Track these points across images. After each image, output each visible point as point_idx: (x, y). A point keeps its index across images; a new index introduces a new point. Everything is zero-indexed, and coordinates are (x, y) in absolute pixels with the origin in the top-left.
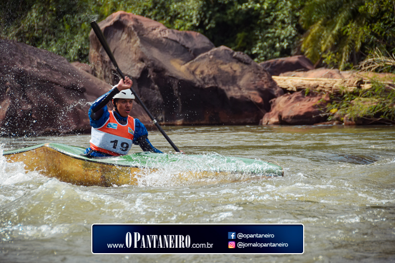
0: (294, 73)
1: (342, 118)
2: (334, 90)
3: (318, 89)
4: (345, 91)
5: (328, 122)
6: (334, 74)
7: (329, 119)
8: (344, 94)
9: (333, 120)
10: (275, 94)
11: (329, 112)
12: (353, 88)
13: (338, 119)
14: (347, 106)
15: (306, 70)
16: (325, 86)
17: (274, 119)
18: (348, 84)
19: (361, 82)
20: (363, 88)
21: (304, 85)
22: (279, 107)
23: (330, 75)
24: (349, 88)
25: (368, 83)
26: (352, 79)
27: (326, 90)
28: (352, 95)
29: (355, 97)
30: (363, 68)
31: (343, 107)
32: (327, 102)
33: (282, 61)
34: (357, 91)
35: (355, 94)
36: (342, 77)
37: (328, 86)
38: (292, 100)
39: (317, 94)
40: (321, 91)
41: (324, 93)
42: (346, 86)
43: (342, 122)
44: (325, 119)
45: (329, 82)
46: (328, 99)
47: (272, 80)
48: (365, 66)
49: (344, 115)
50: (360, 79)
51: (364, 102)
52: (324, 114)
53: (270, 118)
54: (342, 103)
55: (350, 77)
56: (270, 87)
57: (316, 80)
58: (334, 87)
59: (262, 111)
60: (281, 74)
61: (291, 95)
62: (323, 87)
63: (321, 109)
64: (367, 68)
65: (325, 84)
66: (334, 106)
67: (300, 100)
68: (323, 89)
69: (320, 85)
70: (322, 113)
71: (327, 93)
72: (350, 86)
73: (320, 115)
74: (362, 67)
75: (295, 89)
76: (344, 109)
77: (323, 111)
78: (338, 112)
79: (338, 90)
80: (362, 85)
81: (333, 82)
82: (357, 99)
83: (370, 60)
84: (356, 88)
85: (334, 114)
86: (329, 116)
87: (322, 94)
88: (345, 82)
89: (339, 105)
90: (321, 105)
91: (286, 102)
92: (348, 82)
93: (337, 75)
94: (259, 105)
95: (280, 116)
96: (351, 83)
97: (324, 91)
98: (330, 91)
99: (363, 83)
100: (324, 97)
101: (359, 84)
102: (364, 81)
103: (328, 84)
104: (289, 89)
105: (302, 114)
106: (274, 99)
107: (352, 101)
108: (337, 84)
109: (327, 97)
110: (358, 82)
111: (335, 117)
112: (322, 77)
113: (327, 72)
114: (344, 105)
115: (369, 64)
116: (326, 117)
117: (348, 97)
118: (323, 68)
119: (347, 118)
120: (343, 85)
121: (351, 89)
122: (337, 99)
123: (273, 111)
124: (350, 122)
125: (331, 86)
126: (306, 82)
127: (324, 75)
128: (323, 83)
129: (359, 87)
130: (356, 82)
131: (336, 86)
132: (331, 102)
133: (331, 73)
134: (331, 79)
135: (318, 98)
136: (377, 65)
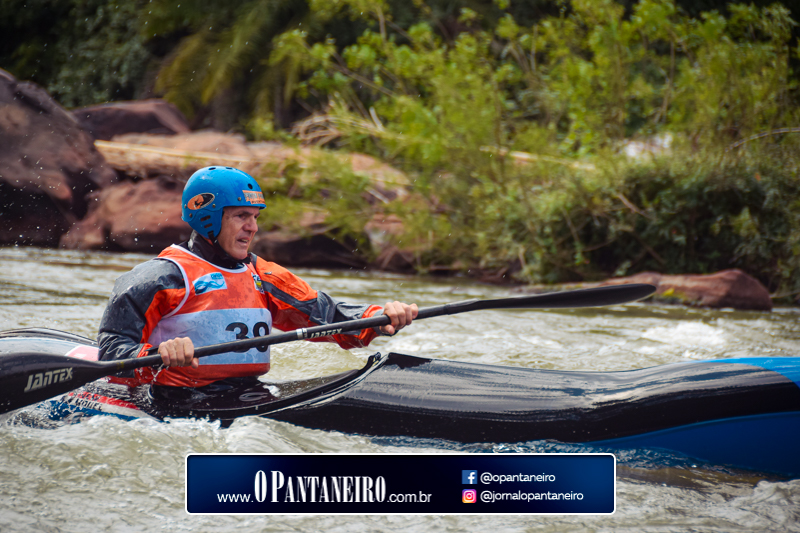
0: (144, 138)
6: (234, 146)
10: (98, 180)
12: (277, 179)
15: (171, 132)
17: (93, 238)
19: (293, 169)
20: (298, 183)
21: (165, 167)
22: (107, 211)
23: (222, 148)
24: (266, 179)
26: (276, 161)
30: (302, 137)
33: (119, 111)
34: (285, 187)
36: (250, 154)
38: (135, 199)
47: (94, 149)
48: (307, 132)
50: (292, 162)
53: (84, 234)
55: (270, 156)
56: (90, 166)
57: (193, 157)
59: (69, 217)
60: (116, 139)
61: (134, 187)
64: (310, 137)
67: (155, 200)
74: (299, 133)
75: (143, 173)
83: (317, 119)
88: (257, 164)
91: (123, 200)
92: (264, 166)
93: (238, 150)
94: (63, 203)
95: (107, 231)
96: (272, 169)
99: (299, 171)
102: (301, 166)
104: (132, 173)
105: (154, 229)
106: (97, 193)
110: (287, 168)
112: (205, 150)
113: (218, 142)
115: (315, 127)
118: (210, 131)
121: (271, 183)
123: (92, 219)
126: (169, 161)
127: (210, 146)
129: (291, 179)
130: (282, 167)
133: (225, 144)
134: (226, 156)
136: (333, 132)
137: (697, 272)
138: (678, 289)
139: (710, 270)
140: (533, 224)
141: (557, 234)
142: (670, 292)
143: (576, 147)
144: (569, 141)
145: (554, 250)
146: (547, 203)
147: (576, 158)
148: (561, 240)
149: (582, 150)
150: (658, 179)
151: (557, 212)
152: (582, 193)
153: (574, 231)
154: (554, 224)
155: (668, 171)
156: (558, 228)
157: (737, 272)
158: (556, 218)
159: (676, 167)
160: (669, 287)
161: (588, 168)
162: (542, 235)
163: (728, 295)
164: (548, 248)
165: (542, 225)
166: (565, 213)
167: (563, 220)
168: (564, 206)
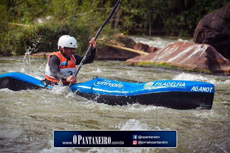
140: (14, 41)
141: (21, 43)
143: (25, 21)
144: (23, 19)
145: (20, 47)
146: (18, 35)
147: (25, 24)
148: (21, 44)
149: (27, 22)
150: (46, 29)
151: (21, 38)
152: (25, 33)
153: (24, 42)
154: (19, 40)
155: (48, 27)
156: (21, 41)
158: (20, 39)
159: (50, 26)
161: (27, 26)
162: (17, 44)
164: (18, 47)
165: (17, 41)
166: (22, 38)
167: (22, 39)
168: (22, 36)
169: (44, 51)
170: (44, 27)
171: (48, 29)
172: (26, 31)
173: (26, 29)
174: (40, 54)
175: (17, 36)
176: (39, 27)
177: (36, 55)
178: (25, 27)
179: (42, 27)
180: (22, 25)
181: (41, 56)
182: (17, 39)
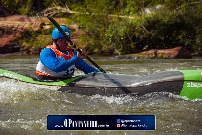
1: (30, 49)
2: (24, 30)
3: (13, 29)
4: (32, 30)
5: (20, 52)
6: (25, 19)
7: (21, 49)
8: (31, 32)
9: (23, 51)
11: (21, 45)
12: (38, 28)
13: (27, 50)
14: (34, 41)
15: (5, 16)
16: (18, 27)
18: (35, 25)
19: (43, 24)
20: (44, 28)
21: (4, 27)
23: (22, 19)
24: (35, 28)
25: (48, 25)
26: (37, 22)
27: (19, 30)
28: (37, 33)
29: (39, 34)
31: (31, 42)
32: (20, 38)
34: (40, 30)
35: (39, 32)
36: (30, 20)
37: (20, 27)
39: (12, 32)
40: (15, 30)
41: (17, 32)
42: (32, 27)
43: (30, 51)
44: (18, 50)
45: (21, 24)
46: (20, 36)
48: (46, 13)
49: (31, 47)
50: (42, 22)
51: (45, 38)
52: (17, 47)
54: (30, 39)
55: (35, 21)
57: (12, 23)
58: (24, 28)
62: (17, 28)
63: (16, 43)
65: (18, 25)
66: (24, 41)
68: (17, 29)
69: (15, 27)
70: (16, 45)
71: (20, 32)
72: (35, 27)
73: (15, 47)
74: (44, 13)
76: (31, 43)
77: (16, 44)
78: (27, 45)
79: (27, 30)
80: (44, 26)
81: (23, 24)
82: (40, 36)
83: (50, 9)
84: (40, 28)
85: (24, 47)
86: (21, 47)
87: (17, 33)
88: (32, 24)
89: (27, 40)
90: (15, 40)
92: (34, 24)
93: (26, 20)
96: (36, 25)
97: (18, 31)
98: (22, 31)
99: (45, 25)
100: (17, 35)
101: (42, 26)
102: (45, 23)
103: (21, 25)
105: (2, 46)
107: (37, 38)
108: (26, 26)
109: (19, 34)
110: (41, 24)
111: (25, 48)
112: (16, 21)
113: (20, 18)
114: (32, 40)
115: (49, 11)
116: (19, 48)
117: (33, 34)
118: (17, 15)
119: (33, 49)
120: (30, 26)
121: (36, 29)
122: (27, 37)
124: (35, 52)
125: (22, 27)
126: (5, 25)
127: (18, 19)
128: (17, 25)
129: (42, 28)
130: (40, 24)
131: (26, 27)
132: (22, 38)
133: (22, 18)
134: (22, 22)
135: (13, 35)
136: (55, 12)
137: (169, 48)
138: (163, 54)
139: (173, 48)
140: (117, 37)
141: (125, 39)
142: (160, 55)
143: (129, 12)
144: (127, 10)
145: (124, 44)
146: (122, 30)
147: (129, 15)
148: (126, 41)
149: (131, 13)
150: (155, 20)
152: (132, 26)
153: (130, 38)
154: (123, 36)
155: (157, 18)
156: (125, 37)
157: (180, 47)
158: (125, 34)
159: (160, 17)
160: (160, 53)
161: (132, 18)
162: (121, 40)
163: (178, 54)
165: (120, 37)
166: (127, 33)
167: (127, 35)
168: (126, 30)
169: (154, 48)
170: (153, 19)
171: (158, 21)
172: (132, 24)
173: (132, 22)
174: (150, 52)
175: (120, 31)
176: (146, 19)
177: (145, 54)
178: (130, 19)
179: (150, 18)
180: (126, 16)
181: (152, 54)
182: (120, 34)
